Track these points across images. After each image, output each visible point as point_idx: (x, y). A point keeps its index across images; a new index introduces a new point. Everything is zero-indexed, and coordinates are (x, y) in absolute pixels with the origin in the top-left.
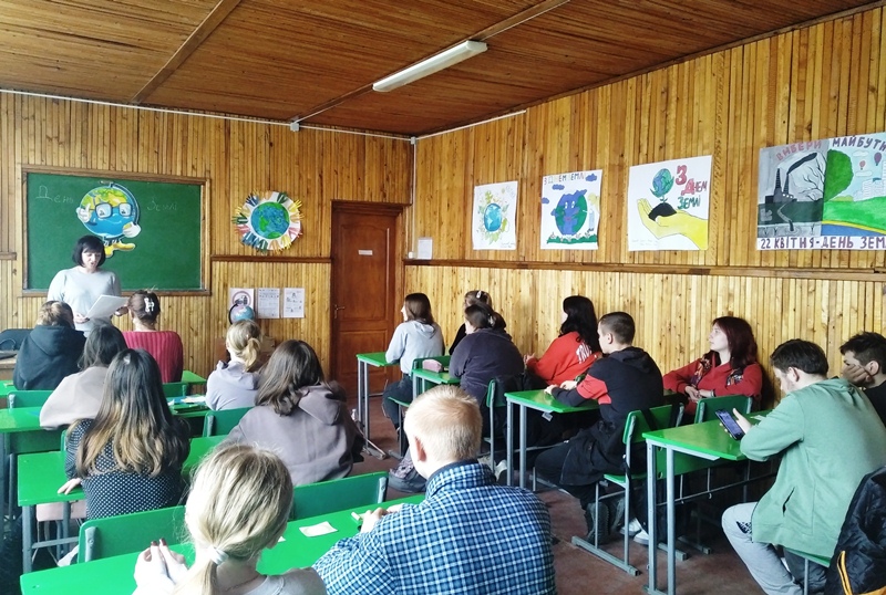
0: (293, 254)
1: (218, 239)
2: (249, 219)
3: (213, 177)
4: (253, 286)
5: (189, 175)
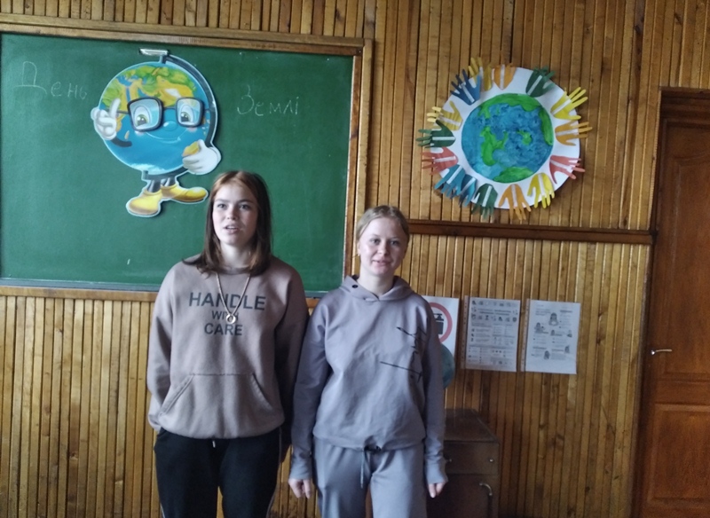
0: (556, 220)
1: (384, 181)
2: (457, 135)
3: (379, 36)
4: (457, 293)
5: (328, 32)
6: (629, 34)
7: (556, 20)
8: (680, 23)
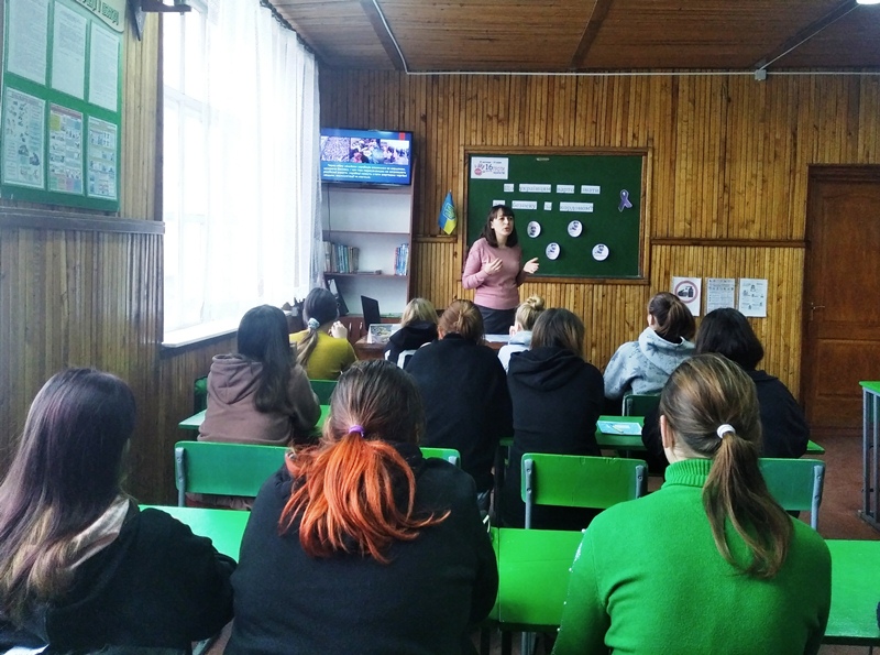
0: (753, 234)
3: (656, 145)
4: (701, 276)
5: (630, 145)
6: (789, 137)
7: (750, 132)
8: (817, 129)
